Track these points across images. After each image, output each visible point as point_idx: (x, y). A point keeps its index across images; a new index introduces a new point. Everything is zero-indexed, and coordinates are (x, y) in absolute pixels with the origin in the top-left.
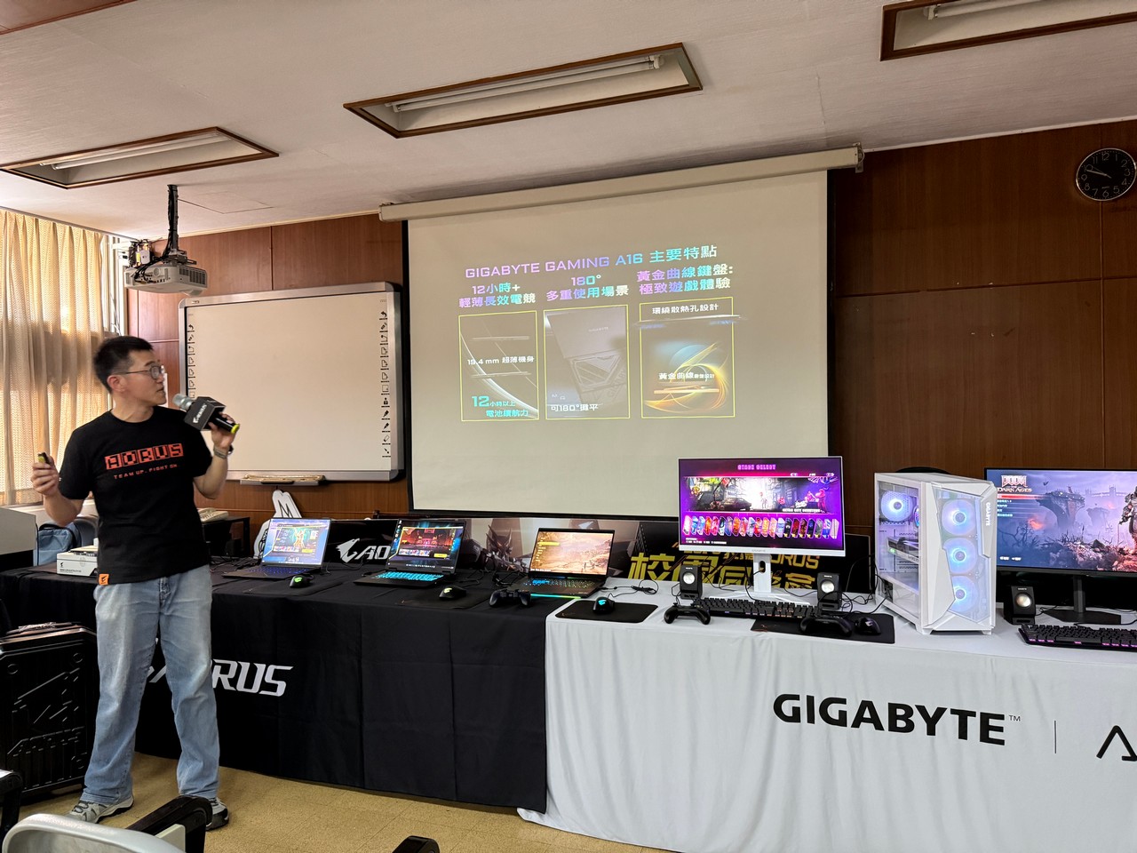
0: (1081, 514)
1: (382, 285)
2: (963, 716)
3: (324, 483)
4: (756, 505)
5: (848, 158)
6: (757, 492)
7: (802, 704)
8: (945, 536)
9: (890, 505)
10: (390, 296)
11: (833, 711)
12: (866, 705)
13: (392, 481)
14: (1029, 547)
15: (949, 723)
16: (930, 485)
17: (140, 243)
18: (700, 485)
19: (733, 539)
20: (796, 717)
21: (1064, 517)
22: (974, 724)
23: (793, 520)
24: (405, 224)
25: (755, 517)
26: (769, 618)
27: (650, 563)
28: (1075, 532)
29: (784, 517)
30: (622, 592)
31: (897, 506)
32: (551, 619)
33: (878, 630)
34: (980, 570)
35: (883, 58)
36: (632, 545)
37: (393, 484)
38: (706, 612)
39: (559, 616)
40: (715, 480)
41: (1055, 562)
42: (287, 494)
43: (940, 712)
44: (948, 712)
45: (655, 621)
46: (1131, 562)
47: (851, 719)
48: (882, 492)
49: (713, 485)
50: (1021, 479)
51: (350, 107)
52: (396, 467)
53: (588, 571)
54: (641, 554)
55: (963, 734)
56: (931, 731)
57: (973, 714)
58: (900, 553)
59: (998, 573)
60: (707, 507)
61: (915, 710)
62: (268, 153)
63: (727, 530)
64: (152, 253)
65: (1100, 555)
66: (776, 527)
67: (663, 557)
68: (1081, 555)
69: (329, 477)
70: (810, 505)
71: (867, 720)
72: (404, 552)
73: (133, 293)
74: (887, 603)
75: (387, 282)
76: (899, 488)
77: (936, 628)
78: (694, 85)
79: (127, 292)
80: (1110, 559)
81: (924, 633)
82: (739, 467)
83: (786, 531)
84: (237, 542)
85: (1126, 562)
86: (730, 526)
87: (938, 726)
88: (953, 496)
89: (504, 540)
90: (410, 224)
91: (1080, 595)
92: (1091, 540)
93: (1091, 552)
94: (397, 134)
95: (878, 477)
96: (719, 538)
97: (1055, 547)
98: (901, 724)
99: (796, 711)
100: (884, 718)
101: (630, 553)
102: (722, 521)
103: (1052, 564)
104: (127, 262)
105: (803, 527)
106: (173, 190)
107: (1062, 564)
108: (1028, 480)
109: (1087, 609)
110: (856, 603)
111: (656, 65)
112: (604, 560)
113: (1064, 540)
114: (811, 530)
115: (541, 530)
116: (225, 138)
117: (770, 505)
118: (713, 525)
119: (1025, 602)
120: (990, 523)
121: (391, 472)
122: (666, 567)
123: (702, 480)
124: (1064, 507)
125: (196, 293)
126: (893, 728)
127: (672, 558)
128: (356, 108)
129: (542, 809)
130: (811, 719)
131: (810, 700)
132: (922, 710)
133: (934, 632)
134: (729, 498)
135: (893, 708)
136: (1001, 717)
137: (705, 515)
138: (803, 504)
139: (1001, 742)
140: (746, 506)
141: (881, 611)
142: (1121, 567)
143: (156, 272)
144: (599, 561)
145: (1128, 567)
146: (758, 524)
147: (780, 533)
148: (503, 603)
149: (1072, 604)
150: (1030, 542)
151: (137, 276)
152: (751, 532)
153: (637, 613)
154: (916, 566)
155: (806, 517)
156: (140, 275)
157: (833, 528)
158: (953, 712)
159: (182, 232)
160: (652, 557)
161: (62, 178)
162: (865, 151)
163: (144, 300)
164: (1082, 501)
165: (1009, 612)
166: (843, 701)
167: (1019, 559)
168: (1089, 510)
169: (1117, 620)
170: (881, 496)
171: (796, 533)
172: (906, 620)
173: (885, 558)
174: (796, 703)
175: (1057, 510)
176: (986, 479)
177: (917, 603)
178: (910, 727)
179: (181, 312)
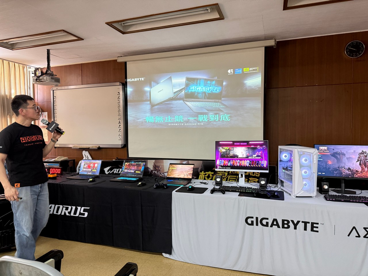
0: (344, 159)
1: (118, 84)
2: (306, 223)
3: (99, 148)
4: (240, 156)
5: (271, 43)
6: (240, 152)
7: (254, 220)
8: (301, 166)
9: (284, 156)
10: (121, 87)
11: (264, 222)
12: (275, 220)
13: (122, 148)
14: (327, 169)
15: (301, 226)
16: (296, 150)
17: (38, 69)
18: (222, 150)
19: (233, 167)
20: (252, 224)
21: (339, 160)
22: (309, 226)
23: (252, 161)
24: (126, 63)
25: (240, 160)
26: (244, 192)
27: (206, 174)
28: (342, 165)
29: (249, 160)
30: (197, 184)
31: (286, 156)
32: (174, 192)
33: (279, 196)
34: (312, 177)
35: (284, 10)
36: (200, 169)
37: (122, 149)
38: (224, 190)
39: (176, 191)
40: (227, 148)
41: (335, 174)
42: (87, 152)
43: (298, 222)
44: (301, 222)
45: (207, 193)
46: (360, 174)
47: (270, 224)
48: (281, 152)
49: (226, 150)
50: (326, 148)
51: (108, 24)
52: (123, 143)
53: (186, 177)
54: (203, 172)
55: (305, 229)
56: (295, 228)
57: (309, 223)
58: (286, 172)
59: (317, 178)
60: (224, 157)
61: (290, 222)
62: (80, 39)
63: (231, 164)
64: (42, 72)
65: (350, 172)
66: (246, 163)
67: (210, 173)
68: (344, 172)
69: (101, 146)
70: (258, 156)
71: (275, 225)
72: (126, 171)
73: (36, 85)
74: (282, 187)
75: (120, 82)
76: (287, 151)
77: (297, 196)
78: (222, 18)
79: (34, 85)
80: (353, 174)
81: (294, 197)
82: (235, 144)
83: (250, 164)
84: (71, 167)
85: (358, 175)
86: (232, 163)
87: (297, 226)
88: (304, 153)
89: (158, 167)
90: (127, 63)
91: (343, 185)
92: (347, 167)
93: (347, 171)
94: (123, 33)
95: (280, 147)
96: (228, 166)
97: (336, 170)
98: (286, 226)
99: (252, 222)
100: (280, 224)
101: (199, 172)
102: (229, 161)
103: (335, 175)
104: (33, 75)
105: (255, 163)
106: (48, 51)
107: (338, 175)
108: (328, 149)
109: (345, 189)
110: (272, 187)
111: (209, 11)
112: (191, 174)
113: (339, 168)
114: (258, 164)
115: (170, 164)
116: (66, 34)
117: (245, 156)
118: (226, 162)
119: (326, 187)
120: (315, 162)
121: (122, 145)
122: (211, 176)
123: (223, 148)
124: (339, 157)
125: (57, 86)
126: (283, 227)
127: (213, 173)
128: (109, 24)
129: (170, 253)
130: (257, 225)
131: (257, 218)
132: (293, 221)
133: (297, 197)
134: (231, 154)
135: (283, 221)
136: (318, 224)
137: (224, 159)
138: (255, 156)
139: (317, 231)
140: (237, 156)
141: (280, 190)
142: (356, 176)
143: (43, 78)
144: (190, 174)
145: (359, 176)
146: (241, 162)
147: (248, 165)
148: (158, 187)
149: (340, 188)
150: (328, 168)
151: (37, 79)
152: (238, 164)
153: (201, 191)
154: (291, 176)
155: (256, 160)
156: (38, 79)
157: (265, 163)
158: (302, 222)
159: (52, 65)
160: (206, 173)
161: (11, 47)
162: (277, 41)
163: (39, 88)
164: (345, 155)
165: (321, 190)
166: (267, 219)
167: (324, 173)
168: (347, 158)
169: (355, 193)
170: (280, 153)
171: (253, 165)
172: (288, 193)
173: (281, 173)
174: (252, 219)
175: (336, 158)
176: (314, 148)
177: (292, 188)
178: (289, 227)
179: (52, 92)
